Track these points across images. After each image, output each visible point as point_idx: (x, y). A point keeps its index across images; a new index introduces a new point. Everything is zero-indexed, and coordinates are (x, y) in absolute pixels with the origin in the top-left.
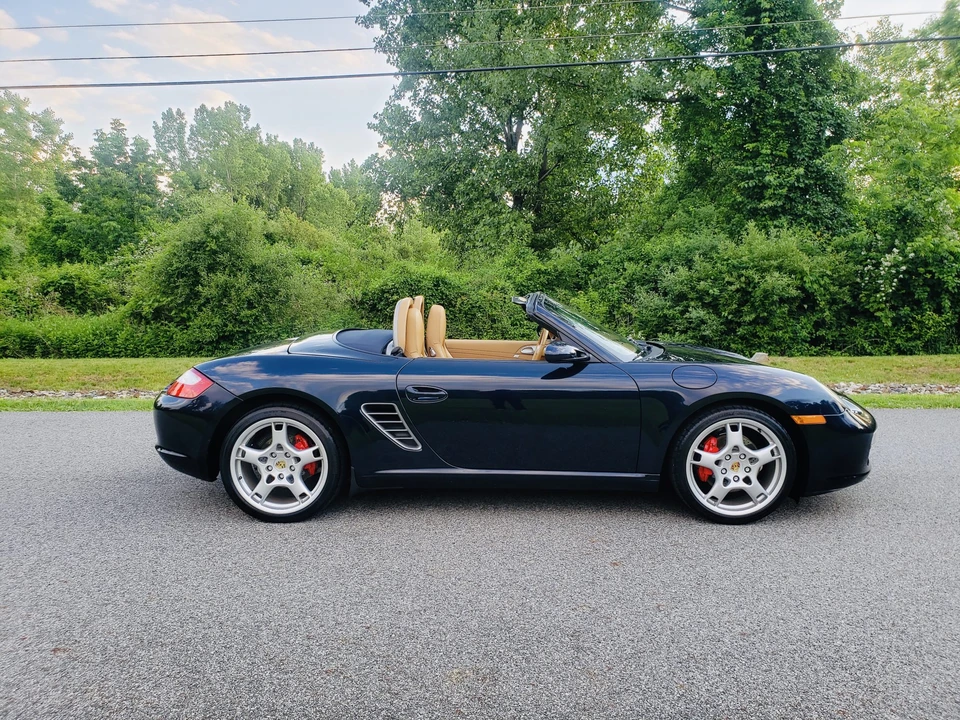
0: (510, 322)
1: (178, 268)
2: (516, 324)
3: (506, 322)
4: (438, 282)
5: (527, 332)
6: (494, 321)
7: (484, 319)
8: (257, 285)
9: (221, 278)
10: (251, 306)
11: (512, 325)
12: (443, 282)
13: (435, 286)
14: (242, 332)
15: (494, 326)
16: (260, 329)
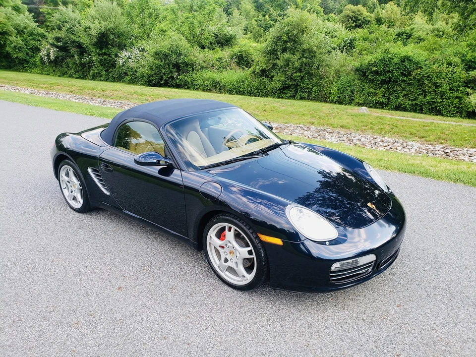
0: (448, 88)
1: (270, 50)
2: (454, 90)
3: (445, 88)
4: (404, 59)
5: (460, 95)
6: (437, 87)
7: (430, 85)
8: (304, 59)
9: (287, 55)
10: (300, 70)
11: (450, 89)
12: (408, 59)
13: (402, 61)
14: (294, 85)
15: (436, 90)
16: (303, 83)
